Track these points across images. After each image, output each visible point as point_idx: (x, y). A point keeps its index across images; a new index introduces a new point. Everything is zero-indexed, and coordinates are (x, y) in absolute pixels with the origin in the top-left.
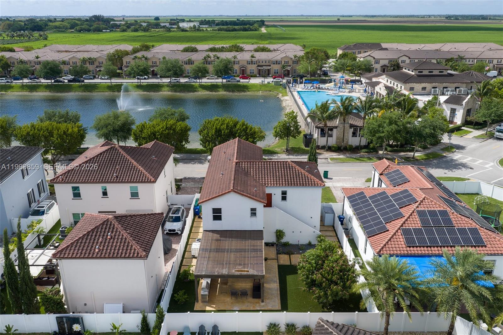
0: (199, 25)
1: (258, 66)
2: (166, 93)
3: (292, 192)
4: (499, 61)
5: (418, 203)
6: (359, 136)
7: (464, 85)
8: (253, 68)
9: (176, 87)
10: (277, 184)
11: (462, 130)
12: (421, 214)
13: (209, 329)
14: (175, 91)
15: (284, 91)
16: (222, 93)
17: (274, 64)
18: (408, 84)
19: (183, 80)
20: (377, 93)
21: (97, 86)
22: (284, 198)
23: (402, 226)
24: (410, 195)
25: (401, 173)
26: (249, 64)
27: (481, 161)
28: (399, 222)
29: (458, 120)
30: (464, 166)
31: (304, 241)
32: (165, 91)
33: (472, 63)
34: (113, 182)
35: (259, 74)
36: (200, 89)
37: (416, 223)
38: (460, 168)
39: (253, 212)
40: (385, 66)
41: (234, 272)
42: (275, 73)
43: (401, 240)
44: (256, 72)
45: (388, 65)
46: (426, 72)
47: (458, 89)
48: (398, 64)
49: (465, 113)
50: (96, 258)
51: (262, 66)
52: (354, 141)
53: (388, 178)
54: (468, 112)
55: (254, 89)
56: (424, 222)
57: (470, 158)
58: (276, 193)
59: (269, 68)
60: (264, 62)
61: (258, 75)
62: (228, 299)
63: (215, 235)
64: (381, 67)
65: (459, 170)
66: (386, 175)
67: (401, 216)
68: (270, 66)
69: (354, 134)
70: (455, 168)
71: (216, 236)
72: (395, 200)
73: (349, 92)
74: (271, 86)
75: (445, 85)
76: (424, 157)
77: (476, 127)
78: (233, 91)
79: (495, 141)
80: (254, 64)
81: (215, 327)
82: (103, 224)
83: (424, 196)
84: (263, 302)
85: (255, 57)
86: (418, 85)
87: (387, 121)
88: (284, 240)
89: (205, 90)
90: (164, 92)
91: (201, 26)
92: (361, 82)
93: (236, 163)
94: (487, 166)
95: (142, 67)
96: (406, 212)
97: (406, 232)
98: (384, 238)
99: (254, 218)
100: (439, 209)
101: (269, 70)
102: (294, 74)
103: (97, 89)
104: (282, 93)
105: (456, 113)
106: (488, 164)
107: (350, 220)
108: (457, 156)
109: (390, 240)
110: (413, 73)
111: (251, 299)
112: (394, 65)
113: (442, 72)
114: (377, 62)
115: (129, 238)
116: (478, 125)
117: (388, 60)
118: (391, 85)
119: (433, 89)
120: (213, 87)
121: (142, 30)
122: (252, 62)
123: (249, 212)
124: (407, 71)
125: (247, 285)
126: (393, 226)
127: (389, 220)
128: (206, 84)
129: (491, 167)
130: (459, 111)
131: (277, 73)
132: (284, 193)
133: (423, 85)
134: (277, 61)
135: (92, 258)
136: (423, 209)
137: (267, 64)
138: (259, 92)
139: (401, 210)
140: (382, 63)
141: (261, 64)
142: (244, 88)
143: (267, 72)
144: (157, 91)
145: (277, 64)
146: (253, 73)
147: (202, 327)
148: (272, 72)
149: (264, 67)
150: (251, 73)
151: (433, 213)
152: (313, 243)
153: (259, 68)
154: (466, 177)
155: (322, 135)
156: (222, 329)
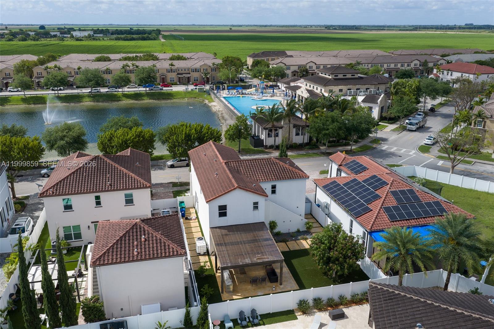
0: (93, 34)
1: (178, 74)
2: (88, 103)
3: (281, 186)
4: (389, 65)
5: (389, 185)
6: (301, 135)
7: (373, 86)
8: (173, 76)
9: (96, 97)
10: (267, 180)
11: (380, 125)
12: (394, 193)
13: (247, 313)
14: (98, 101)
15: (209, 97)
16: (147, 101)
17: (193, 71)
18: (327, 87)
19: (104, 90)
20: (299, 96)
21: (9, 100)
22: (274, 192)
23: (382, 205)
24: (380, 180)
25: (358, 163)
26: (169, 72)
27: (404, 150)
28: (379, 203)
29: (375, 116)
30: (393, 154)
31: (293, 229)
32: (86, 102)
33: (367, 68)
34: (108, 191)
35: (180, 82)
36: (124, 98)
37: (392, 202)
38: (391, 157)
39: (256, 206)
40: (295, 71)
41: (248, 261)
42: (195, 80)
43: (385, 217)
44: (176, 80)
45: (298, 71)
46: (341, 76)
47: (368, 90)
48: (307, 69)
49: (380, 109)
50: (137, 260)
51: (182, 74)
52: (298, 140)
53: (349, 168)
54: (382, 109)
55: (179, 97)
56: (398, 200)
57: (395, 148)
58: (267, 187)
59: (189, 75)
60: (183, 70)
61: (178, 83)
62: (250, 287)
63: (223, 231)
64: (292, 72)
65: (391, 159)
66: (345, 165)
67: (377, 197)
68: (189, 73)
69: (297, 134)
70: (388, 157)
71: (224, 232)
72: (368, 185)
73: (271, 96)
74: (195, 93)
75: (358, 87)
76: (360, 150)
77: (390, 122)
78: (158, 99)
79: (408, 132)
80: (174, 72)
81: (253, 311)
82: (132, 228)
83: (392, 179)
84: (281, 284)
85: (174, 66)
86: (336, 87)
87: (330, 120)
88: (276, 230)
89: (129, 100)
90: (86, 103)
91: (95, 35)
92: (278, 86)
93: (226, 163)
94: (411, 153)
95: (59, 78)
96: (383, 192)
97: (387, 210)
98: (370, 217)
99: (256, 212)
100: (406, 188)
101: (189, 78)
102: (213, 81)
103: (9, 102)
104: (207, 99)
105: (373, 110)
106: (411, 152)
107: (327, 207)
108: (384, 147)
109: (376, 218)
110: (330, 77)
111: (269, 284)
112: (304, 71)
113: (354, 75)
114: (288, 68)
115: (163, 239)
116: (392, 120)
117: (297, 66)
118: (311, 88)
119: (349, 91)
120: (137, 96)
121: (31, 40)
122: (171, 70)
123: (252, 206)
124: (323, 75)
125: (261, 273)
126: (376, 206)
127: (369, 201)
128: (128, 94)
129: (414, 154)
130: (375, 109)
131: (197, 80)
132: (274, 187)
133: (340, 87)
134: (196, 69)
135: (133, 261)
136: (394, 190)
137: (187, 72)
138: (184, 99)
139: (377, 192)
140: (293, 69)
141: (180, 72)
142: (169, 96)
143: (187, 79)
144: (78, 102)
145: (196, 71)
146: (173, 81)
147: (241, 313)
148: (192, 80)
149: (184, 75)
150: (171, 81)
151: (403, 192)
152: (301, 230)
153: (179, 76)
154: (399, 163)
155: (269, 136)
156: (260, 312)
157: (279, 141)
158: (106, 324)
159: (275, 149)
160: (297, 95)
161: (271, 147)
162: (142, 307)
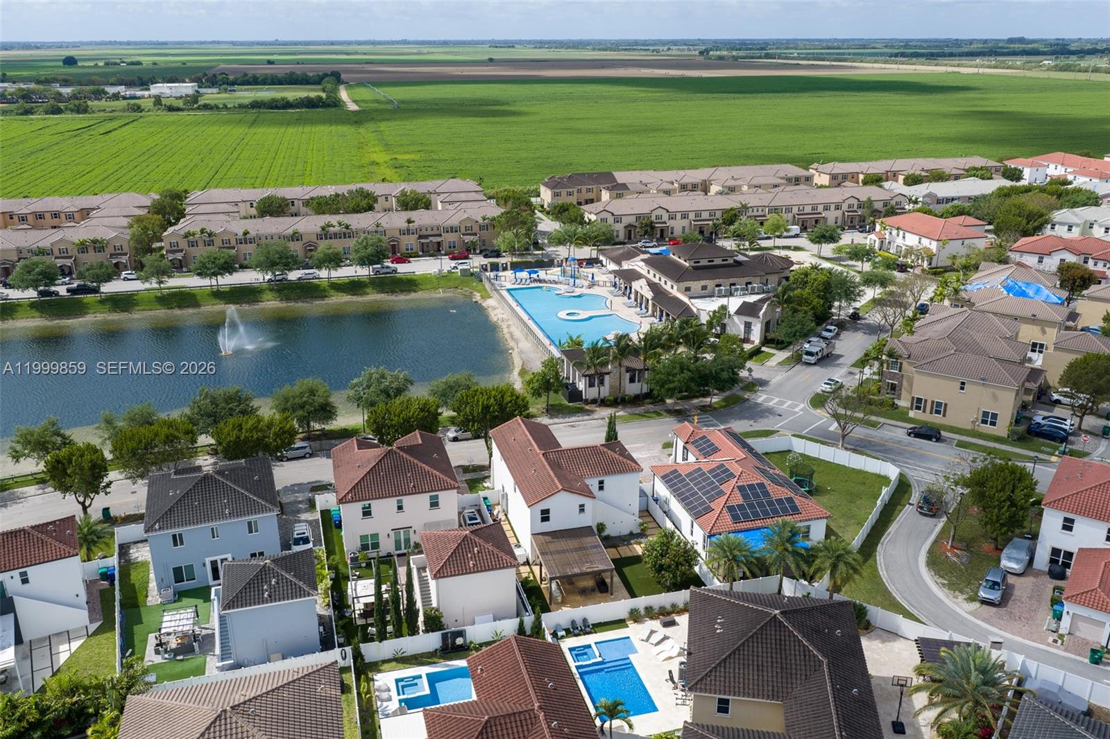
0: (197, 88)
1: (420, 237)
2: (271, 303)
3: (609, 481)
4: (801, 208)
5: (736, 479)
6: (639, 381)
7: (758, 279)
8: (410, 242)
9: (284, 289)
10: (592, 476)
11: (763, 352)
12: (741, 488)
13: (579, 623)
14: (288, 299)
15: (480, 287)
16: (373, 297)
17: (447, 232)
18: (681, 283)
19: (294, 275)
20: (637, 292)
21: (135, 300)
22: (601, 488)
23: (726, 503)
24: (727, 470)
25: (709, 441)
26: (404, 234)
27: (790, 402)
28: (722, 500)
29: (756, 336)
30: (770, 412)
31: (626, 532)
32: (268, 301)
34: (412, 494)
35: (423, 252)
36: (332, 292)
37: (738, 499)
38: (767, 417)
39: (582, 509)
40: (630, 225)
41: (577, 570)
42: (450, 247)
43: (727, 518)
44: (417, 247)
45: (637, 224)
46: (704, 262)
47: (750, 286)
49: (764, 327)
50: (474, 572)
51: (426, 237)
52: (633, 389)
53: (696, 447)
54: (767, 326)
55: (428, 286)
56: (745, 496)
57: (777, 400)
58: (593, 483)
59: (439, 239)
60: (429, 229)
61: (421, 253)
62: (578, 598)
63: (546, 537)
64: (625, 227)
65: (766, 420)
66: (693, 443)
67: (721, 493)
68: (440, 235)
69: (632, 380)
70: (761, 417)
71: (548, 538)
72: (714, 477)
73: (590, 287)
74: (456, 279)
75: (732, 280)
76: (724, 404)
77: (779, 346)
78: (393, 292)
79: (804, 367)
80: (413, 234)
81: (585, 620)
82: (463, 540)
83: (741, 470)
84: (612, 594)
85: (414, 222)
86: (696, 283)
88: (604, 534)
89: (342, 294)
90: (268, 303)
91: (200, 90)
92: (601, 262)
93: (543, 454)
94: (797, 410)
96: (727, 488)
97: (731, 509)
98: (712, 517)
99: (582, 515)
100: (757, 482)
101: (439, 244)
103: (136, 305)
104: (479, 292)
105: (752, 328)
106: (797, 406)
107: (666, 502)
108: (761, 398)
109: (717, 519)
110: (687, 264)
111: (599, 595)
112: (646, 226)
113: (726, 260)
114: (618, 219)
117: (635, 216)
118: (656, 280)
119: (717, 288)
120: (354, 287)
122: (408, 230)
123: (578, 509)
124: (676, 258)
125: (589, 583)
126: (718, 504)
127: (712, 499)
128: (340, 282)
129: (801, 410)
130: (755, 326)
131: (454, 247)
132: (601, 482)
133: (703, 283)
134: (452, 228)
135: (470, 573)
136: (742, 484)
137: (435, 232)
138: (437, 291)
139: (721, 487)
140: (626, 221)
141: (424, 233)
142: (410, 284)
143: (436, 246)
144: (254, 301)
145: (452, 232)
146: (412, 249)
147: (573, 622)
148: (445, 246)
149: (431, 238)
150: (407, 249)
151: (751, 487)
152: (634, 532)
153: (423, 241)
154: (775, 428)
155: (591, 385)
156: (591, 621)
157: (605, 391)
158: (447, 633)
159: (600, 406)
160: (633, 290)
161: (594, 401)
162: (476, 618)
